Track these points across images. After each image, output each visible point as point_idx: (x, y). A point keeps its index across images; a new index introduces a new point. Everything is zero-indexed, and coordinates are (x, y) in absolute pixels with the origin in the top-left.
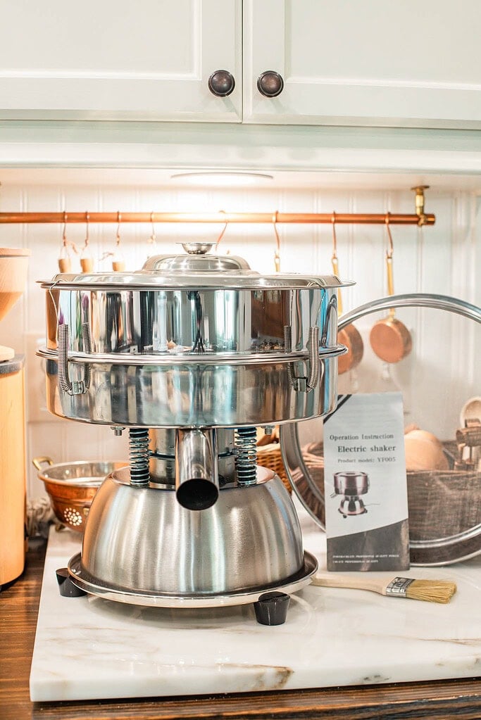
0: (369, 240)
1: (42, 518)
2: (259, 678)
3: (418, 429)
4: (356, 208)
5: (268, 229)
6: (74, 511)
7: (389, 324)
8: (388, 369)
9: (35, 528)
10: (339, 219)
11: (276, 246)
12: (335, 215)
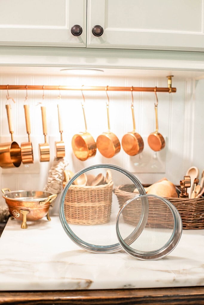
0: (148, 99)
1: (6, 214)
2: (78, 284)
3: (167, 180)
4: (143, 85)
5: (103, 93)
6: (16, 211)
7: (155, 135)
8: (156, 154)
9: (3, 218)
10: (134, 89)
11: (107, 100)
12: (132, 87)
